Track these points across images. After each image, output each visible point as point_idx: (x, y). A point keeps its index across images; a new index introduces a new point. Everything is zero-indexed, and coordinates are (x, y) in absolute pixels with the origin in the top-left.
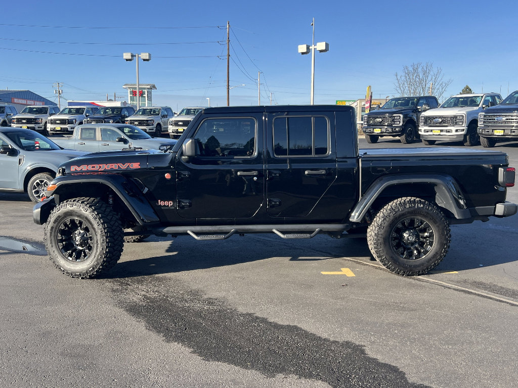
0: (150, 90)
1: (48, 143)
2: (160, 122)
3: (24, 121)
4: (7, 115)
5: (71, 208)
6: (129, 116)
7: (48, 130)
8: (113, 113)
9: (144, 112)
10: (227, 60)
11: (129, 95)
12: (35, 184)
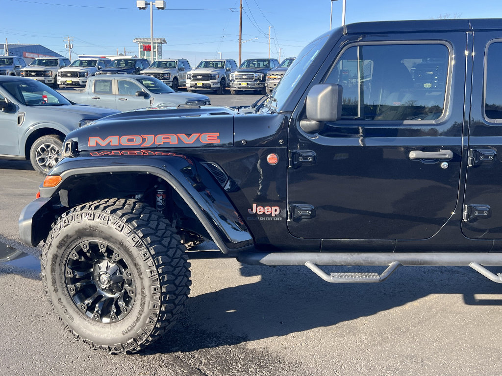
0: (160, 45)
1: (56, 97)
2: (177, 75)
3: (33, 74)
4: (16, 67)
5: (92, 223)
6: (144, 69)
7: (58, 83)
8: (126, 65)
9: (159, 65)
10: (239, 13)
11: (140, 50)
12: (39, 149)
